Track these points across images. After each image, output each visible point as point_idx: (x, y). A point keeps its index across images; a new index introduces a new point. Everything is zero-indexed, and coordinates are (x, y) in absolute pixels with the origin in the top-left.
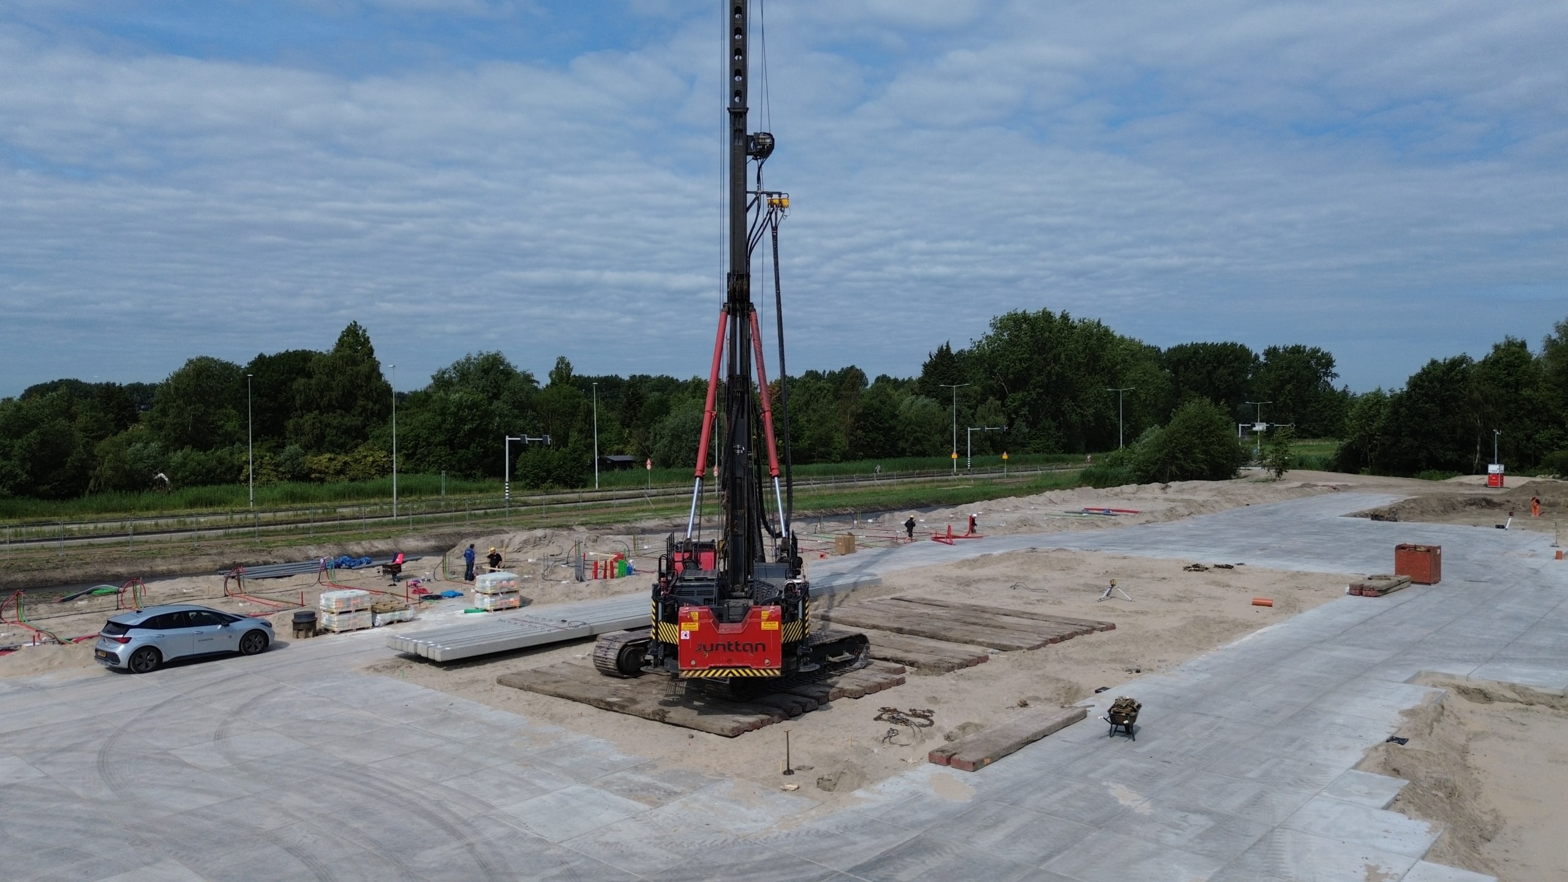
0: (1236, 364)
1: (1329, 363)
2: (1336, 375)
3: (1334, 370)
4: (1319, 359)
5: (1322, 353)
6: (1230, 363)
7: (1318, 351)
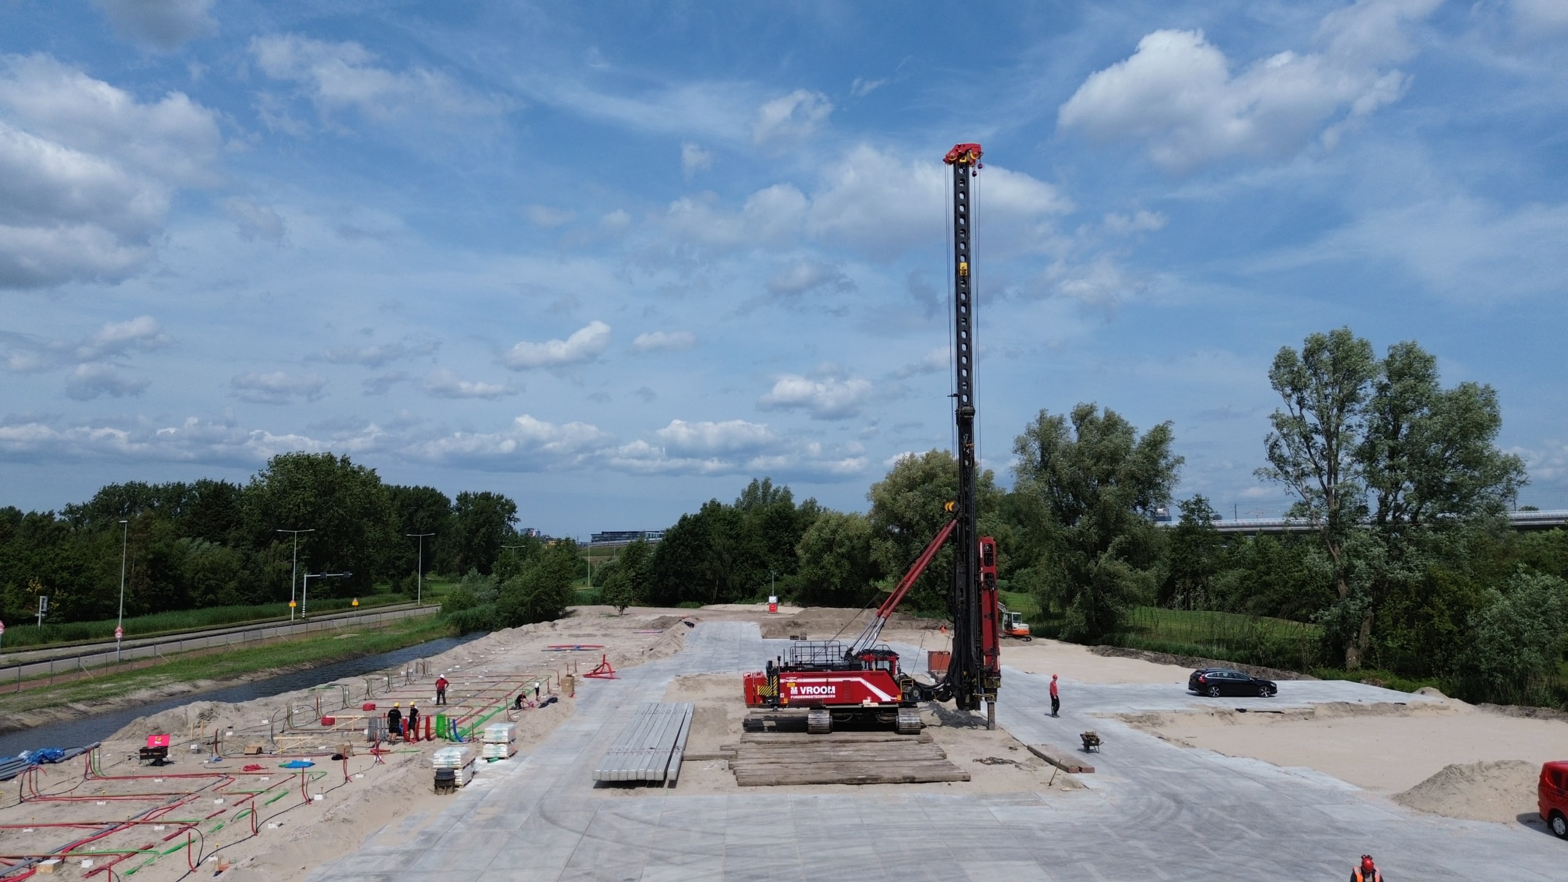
0: (434, 508)
1: (513, 509)
2: (518, 520)
3: (516, 516)
4: (503, 505)
5: (506, 500)
6: (429, 506)
7: (502, 497)
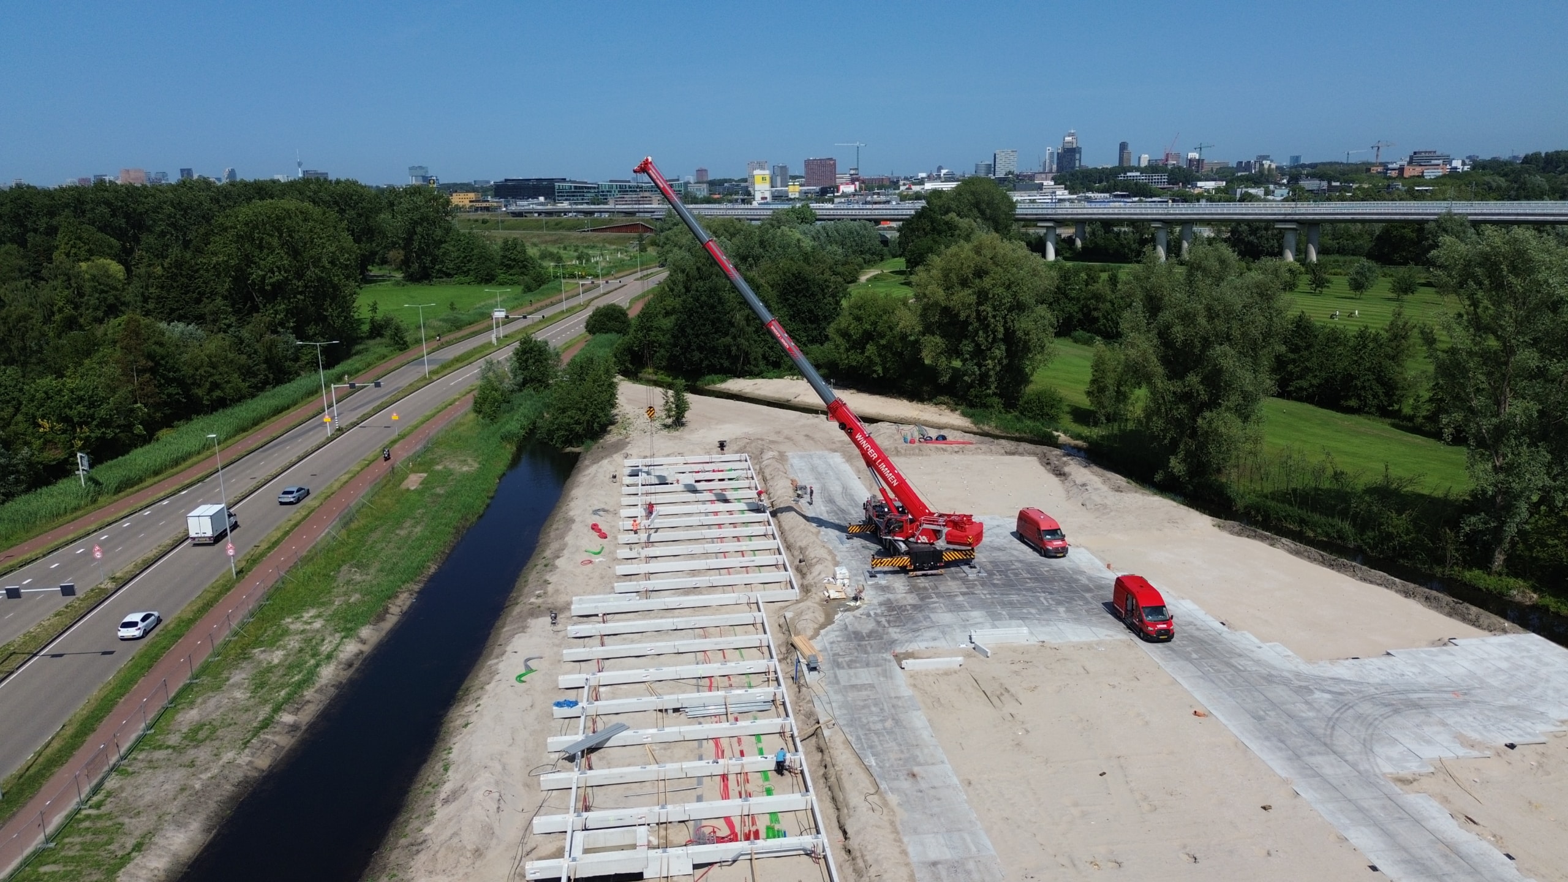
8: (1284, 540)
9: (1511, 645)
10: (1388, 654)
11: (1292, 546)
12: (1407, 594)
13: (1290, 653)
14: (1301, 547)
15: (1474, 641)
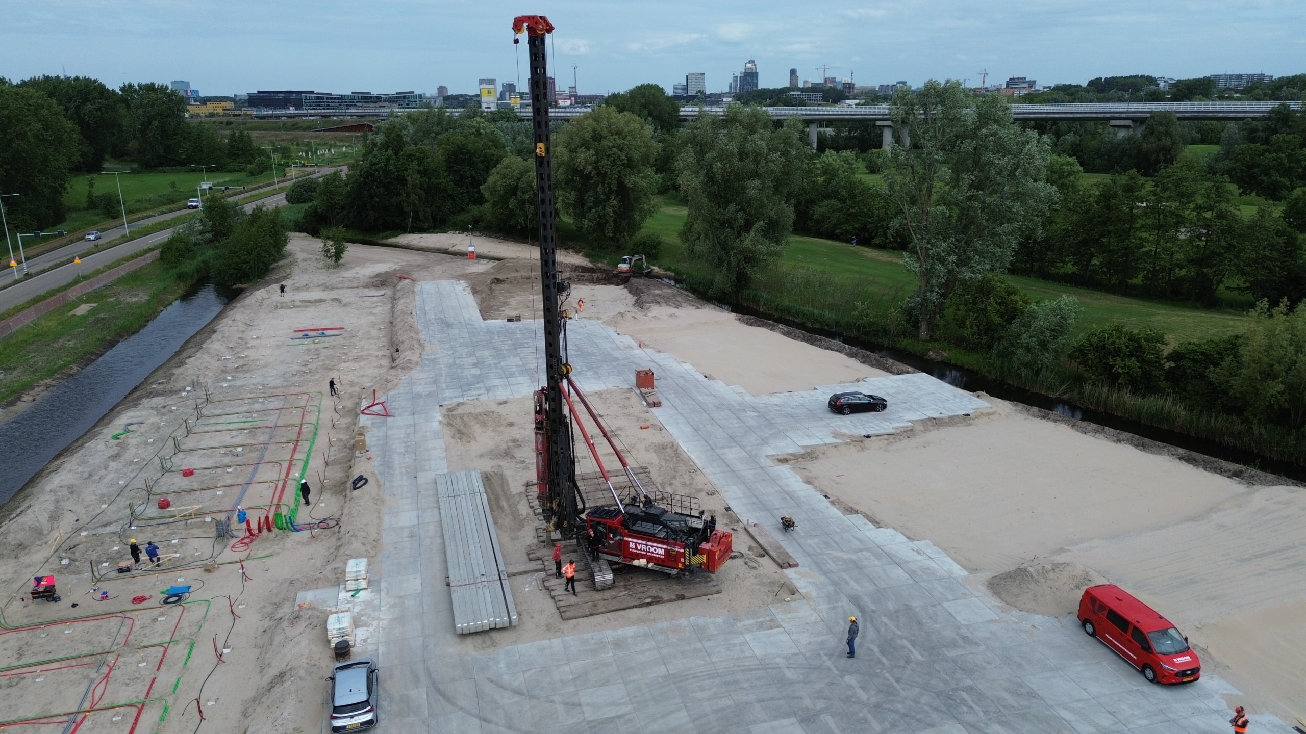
8: (780, 326)
9: (903, 380)
10: (815, 389)
11: (786, 329)
12: (851, 355)
13: (743, 391)
14: (791, 329)
15: (879, 379)
